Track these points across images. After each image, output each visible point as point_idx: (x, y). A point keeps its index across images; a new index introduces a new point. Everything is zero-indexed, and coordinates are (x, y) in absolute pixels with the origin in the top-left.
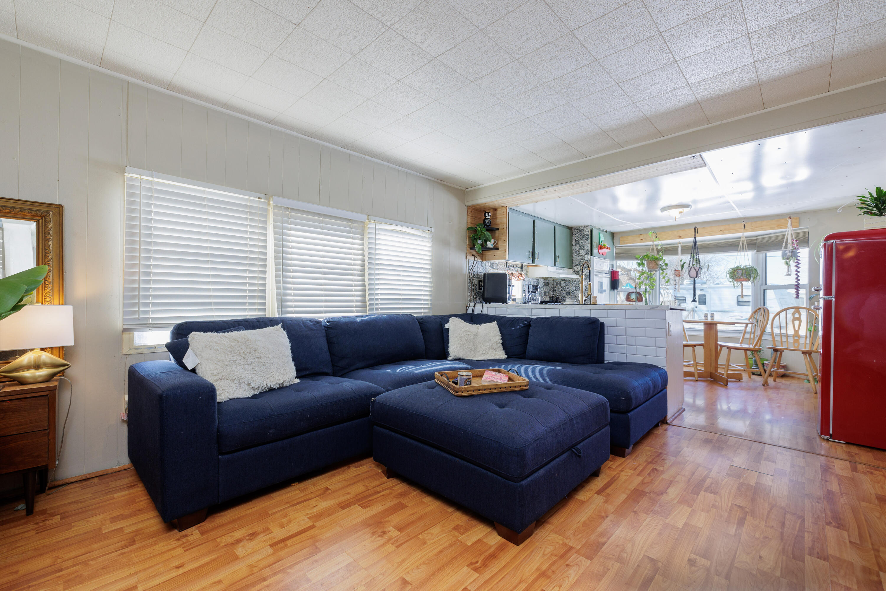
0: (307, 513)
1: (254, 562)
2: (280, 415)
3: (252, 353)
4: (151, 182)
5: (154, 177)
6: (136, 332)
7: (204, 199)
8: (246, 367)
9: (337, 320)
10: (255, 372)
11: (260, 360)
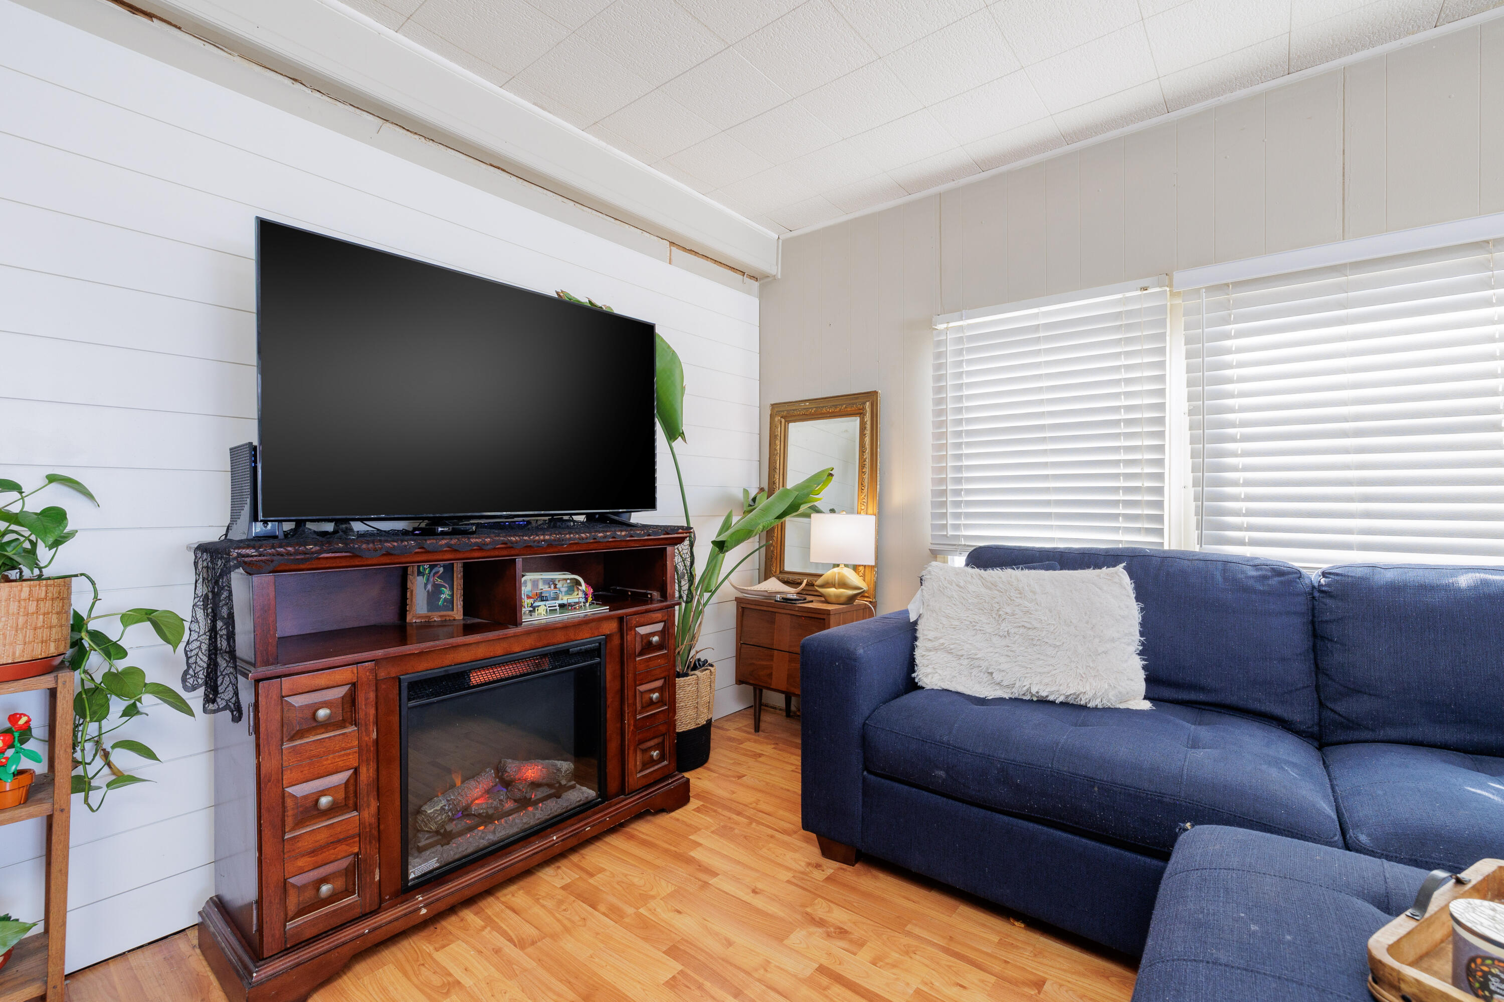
0: (933, 981)
1: (777, 964)
2: (959, 748)
3: (1017, 616)
4: (961, 328)
5: (964, 318)
6: (949, 557)
7: (1037, 328)
8: (995, 639)
9: (1359, 573)
10: (1010, 653)
11: (1031, 633)
